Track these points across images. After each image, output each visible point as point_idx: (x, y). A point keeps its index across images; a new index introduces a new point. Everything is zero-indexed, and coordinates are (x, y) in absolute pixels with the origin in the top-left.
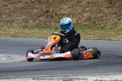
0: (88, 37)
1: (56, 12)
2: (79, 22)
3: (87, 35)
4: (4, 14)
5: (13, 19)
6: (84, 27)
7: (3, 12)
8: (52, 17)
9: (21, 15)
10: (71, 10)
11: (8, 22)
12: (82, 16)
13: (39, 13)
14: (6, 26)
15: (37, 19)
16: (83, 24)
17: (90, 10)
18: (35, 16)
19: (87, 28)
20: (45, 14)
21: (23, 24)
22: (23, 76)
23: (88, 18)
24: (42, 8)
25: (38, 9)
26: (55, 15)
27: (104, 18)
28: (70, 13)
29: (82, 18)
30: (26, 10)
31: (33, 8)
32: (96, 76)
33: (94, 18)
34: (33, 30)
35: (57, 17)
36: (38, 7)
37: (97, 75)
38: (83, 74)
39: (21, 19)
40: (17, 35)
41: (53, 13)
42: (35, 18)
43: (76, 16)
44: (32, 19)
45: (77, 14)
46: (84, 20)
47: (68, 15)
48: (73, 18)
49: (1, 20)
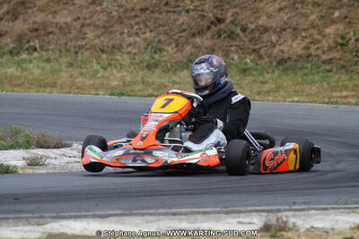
0: (337, 97)
1: (244, 23)
2: (312, 50)
3: (336, 91)
4: (92, 27)
5: (118, 42)
6: (328, 67)
7: (88, 21)
8: (231, 36)
9: (140, 29)
10: (289, 15)
11: (103, 51)
12: (320, 34)
14: (98, 63)
15: (188, 44)
16: (324, 57)
17: (346, 17)
18: (181, 32)
19: (334, 70)
21: (147, 58)
22: (144, 211)
23: (340, 41)
24: (202, 11)
25: (192, 13)
26: (241, 29)
28: (285, 23)
29: (319, 41)
30: (156, 15)
31: (176, 9)
33: (357, 40)
34: (175, 75)
35: (246, 36)
36: (192, 7)
38: (323, 206)
39: (141, 41)
40: (128, 89)
41: (236, 25)
42: (184, 39)
43: (304, 34)
44: (172, 41)
45: (305, 27)
46: (326, 45)
47: (278, 30)
48: (293, 41)
49: (83, 43)
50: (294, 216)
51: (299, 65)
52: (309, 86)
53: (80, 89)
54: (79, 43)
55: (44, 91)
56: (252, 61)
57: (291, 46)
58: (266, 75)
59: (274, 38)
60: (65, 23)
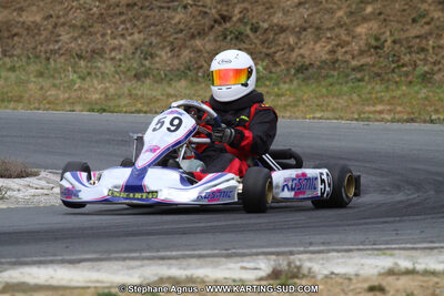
0: (370, 112)
1: (254, 21)
2: (339, 55)
3: (368, 105)
4: (67, 28)
5: (100, 46)
6: (359, 76)
7: (62, 20)
8: (239, 37)
9: (127, 29)
10: (310, 11)
11: (80, 57)
12: (348, 34)
13: (193, 22)
14: (75, 72)
15: (186, 47)
16: (354, 63)
17: (380, 14)
18: (177, 33)
20: (216, 26)
21: (135, 65)
22: (125, 255)
23: (373, 43)
24: (204, 6)
25: (190, 9)
26: (251, 29)
27: (431, 42)
28: (305, 22)
29: (348, 43)
30: (146, 12)
31: (171, 4)
32: (391, 255)
33: (394, 42)
34: (170, 86)
35: (257, 38)
36: (190, 2)
37: (397, 252)
38: (346, 247)
39: (128, 44)
40: (112, 104)
41: (246, 24)
42: (180, 42)
43: (329, 35)
44: (166, 44)
45: (330, 26)
46: (357, 48)
47: (297, 29)
48: (316, 42)
49: (56, 47)
50: (310, 260)
51: (324, 72)
52: (335, 99)
53: (53, 104)
54: (51, 47)
55: (6, 107)
56: (264, 69)
57: (313, 49)
58: (282, 85)
59: (292, 40)
60: (33, 22)
